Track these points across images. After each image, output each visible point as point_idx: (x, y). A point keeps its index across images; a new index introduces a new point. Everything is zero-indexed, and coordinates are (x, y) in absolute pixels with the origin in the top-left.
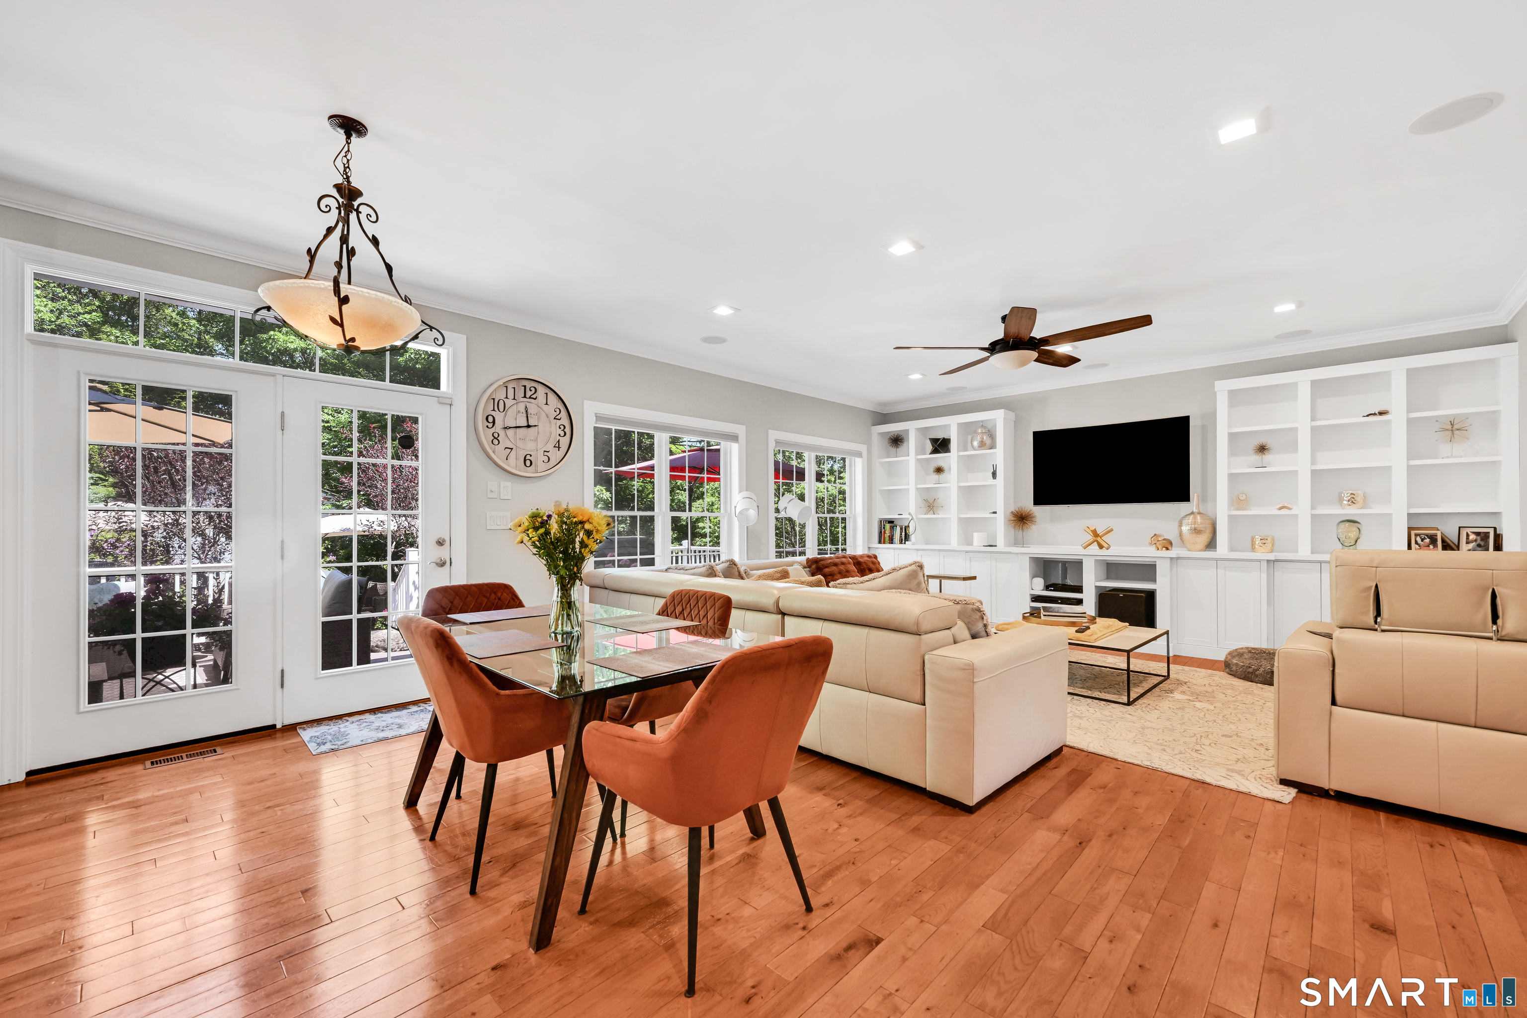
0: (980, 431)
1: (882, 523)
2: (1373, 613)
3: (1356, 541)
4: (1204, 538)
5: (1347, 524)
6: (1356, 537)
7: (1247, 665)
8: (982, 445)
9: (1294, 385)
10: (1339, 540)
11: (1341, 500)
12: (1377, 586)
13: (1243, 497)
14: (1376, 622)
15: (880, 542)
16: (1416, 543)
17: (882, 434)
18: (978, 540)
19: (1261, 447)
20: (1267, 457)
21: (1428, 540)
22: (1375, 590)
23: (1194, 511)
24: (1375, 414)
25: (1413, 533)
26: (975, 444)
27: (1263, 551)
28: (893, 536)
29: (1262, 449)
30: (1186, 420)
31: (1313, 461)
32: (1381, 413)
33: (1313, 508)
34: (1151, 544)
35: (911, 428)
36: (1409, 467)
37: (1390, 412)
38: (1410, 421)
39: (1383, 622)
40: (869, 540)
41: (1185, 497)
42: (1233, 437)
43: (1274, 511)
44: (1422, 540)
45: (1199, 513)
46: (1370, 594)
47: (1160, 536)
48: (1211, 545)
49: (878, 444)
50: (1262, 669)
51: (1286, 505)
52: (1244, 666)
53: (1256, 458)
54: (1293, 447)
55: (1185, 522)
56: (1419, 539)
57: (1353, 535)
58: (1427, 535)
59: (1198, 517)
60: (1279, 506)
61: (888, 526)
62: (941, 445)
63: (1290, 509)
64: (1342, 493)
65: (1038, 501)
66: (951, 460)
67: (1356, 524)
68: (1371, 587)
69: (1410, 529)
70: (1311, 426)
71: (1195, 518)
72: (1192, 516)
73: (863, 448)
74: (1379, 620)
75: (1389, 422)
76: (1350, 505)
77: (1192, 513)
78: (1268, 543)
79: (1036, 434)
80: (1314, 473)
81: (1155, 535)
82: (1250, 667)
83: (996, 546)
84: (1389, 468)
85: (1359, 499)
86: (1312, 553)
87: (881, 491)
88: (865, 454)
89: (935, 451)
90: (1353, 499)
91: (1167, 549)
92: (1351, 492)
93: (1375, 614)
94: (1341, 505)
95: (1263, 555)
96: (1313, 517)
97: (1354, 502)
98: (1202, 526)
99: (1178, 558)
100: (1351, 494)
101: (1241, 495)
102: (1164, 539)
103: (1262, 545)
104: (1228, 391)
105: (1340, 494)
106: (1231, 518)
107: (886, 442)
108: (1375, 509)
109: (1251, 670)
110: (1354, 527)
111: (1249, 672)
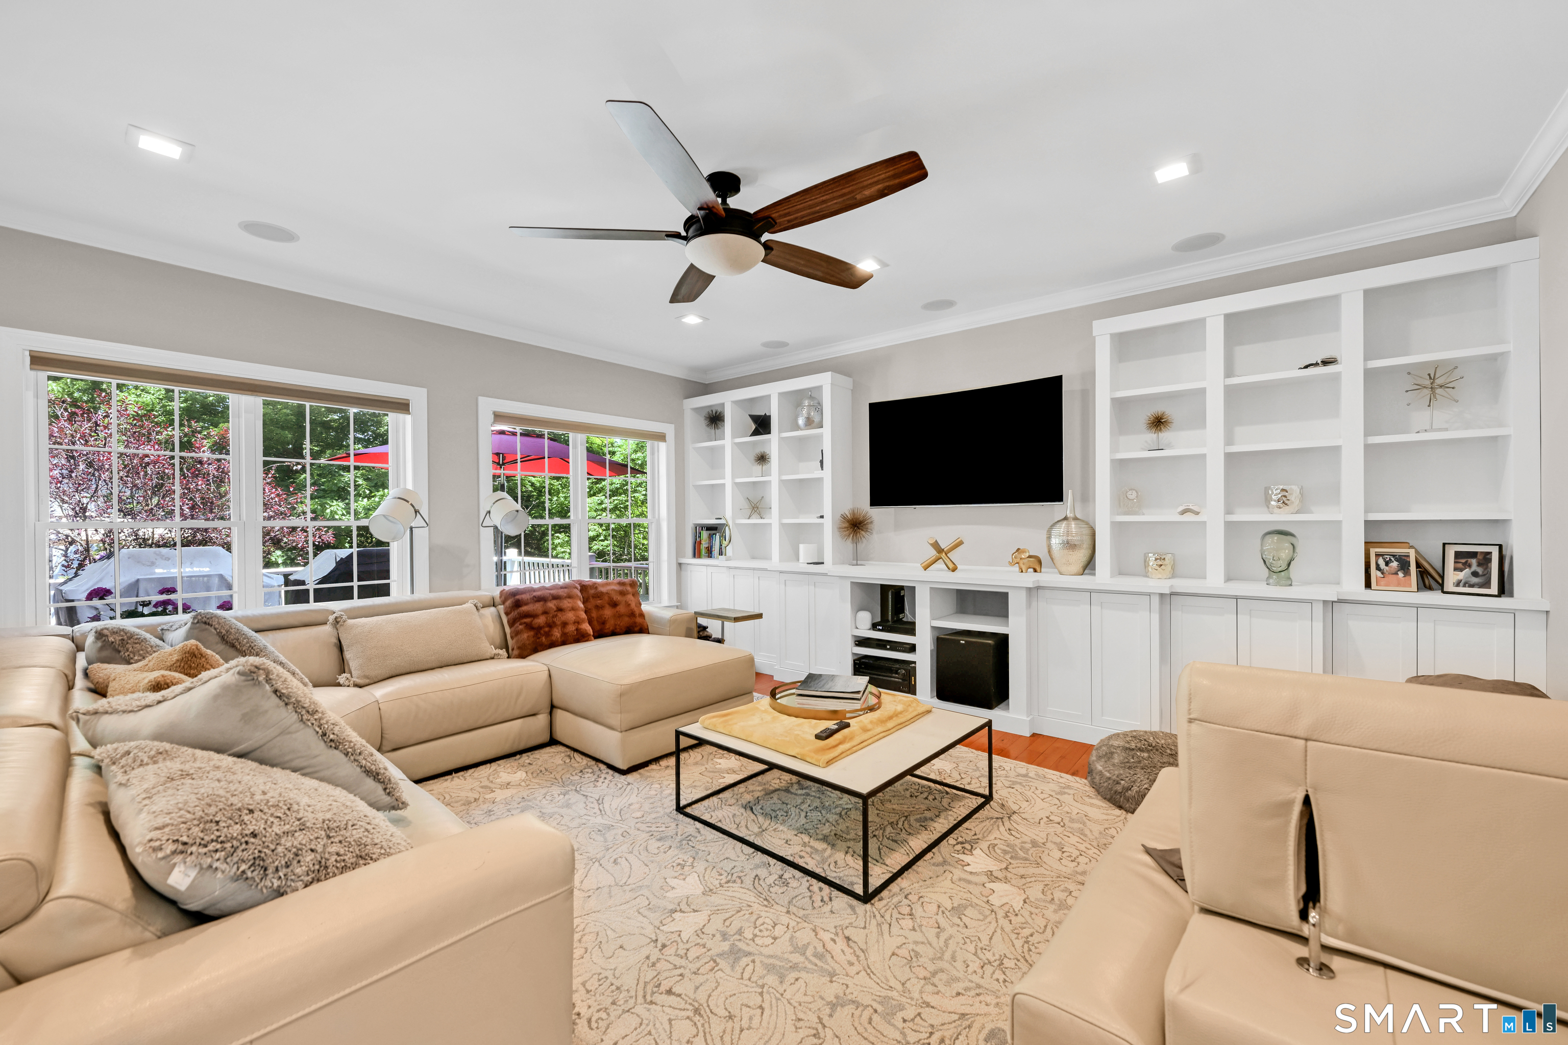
0: (806, 403)
1: (700, 528)
2: (1297, 888)
3: (1289, 565)
4: (1081, 556)
5: (1276, 537)
6: (1289, 559)
7: (1114, 777)
8: (809, 423)
9: (1200, 323)
10: (1265, 562)
11: (1268, 500)
12: (1307, 801)
13: (1132, 495)
14: (1304, 915)
15: (694, 556)
16: (1378, 568)
17: (697, 410)
18: (805, 552)
19: (1157, 418)
20: (1165, 435)
21: (1395, 564)
22: (1302, 814)
23: (1069, 516)
24: (1317, 364)
25: (1373, 551)
26: (801, 421)
27: (1160, 576)
28: (711, 547)
29: (1158, 423)
30: (1055, 383)
31: (1229, 441)
32: (1325, 363)
33: (1228, 512)
34: (1011, 564)
35: (727, 400)
36: (1367, 447)
37: (1339, 361)
38: (1369, 374)
39: (1328, 924)
40: (679, 553)
41: (1055, 494)
42: (1120, 405)
43: (1172, 516)
44: (1387, 564)
45: (1076, 519)
46: (1288, 823)
47: (1024, 551)
48: (1089, 565)
49: (693, 424)
50: (1135, 789)
51: (1192, 508)
52: (1109, 778)
53: (1151, 437)
54: (1199, 420)
55: (1055, 531)
56: (1381, 562)
57: (1285, 554)
58: (1394, 556)
59: (1073, 525)
60: (1181, 508)
61: (705, 534)
62: (762, 425)
63: (1197, 513)
64: (1269, 488)
65: (877, 499)
66: (772, 442)
67: (1289, 538)
68: (1290, 803)
69: (1368, 544)
70: (1225, 386)
71: (1068, 526)
72: (1064, 524)
73: (668, 429)
74: (1313, 916)
75: (1337, 377)
76: (1280, 508)
77: (1066, 519)
78: (1165, 565)
79: (870, 404)
80: (1230, 458)
81: (1018, 549)
82: (1118, 783)
83: (823, 563)
84: (1336, 449)
85: (1294, 497)
86: (1228, 579)
87: (697, 487)
88: (670, 437)
89: (756, 433)
90: (1284, 499)
91: (1035, 571)
92: (1281, 487)
93: (1303, 889)
94: (1268, 508)
95: (1159, 584)
96: (1229, 525)
97: (1286, 502)
98: (1078, 538)
99: (1038, 588)
100: (1283, 490)
101: (1130, 493)
102: (1030, 557)
103: (1157, 568)
104: (1111, 335)
105: (1267, 489)
106: (1118, 528)
107: (703, 423)
108: (1318, 514)
109: (1119, 788)
110: (1285, 543)
111: (1116, 792)
